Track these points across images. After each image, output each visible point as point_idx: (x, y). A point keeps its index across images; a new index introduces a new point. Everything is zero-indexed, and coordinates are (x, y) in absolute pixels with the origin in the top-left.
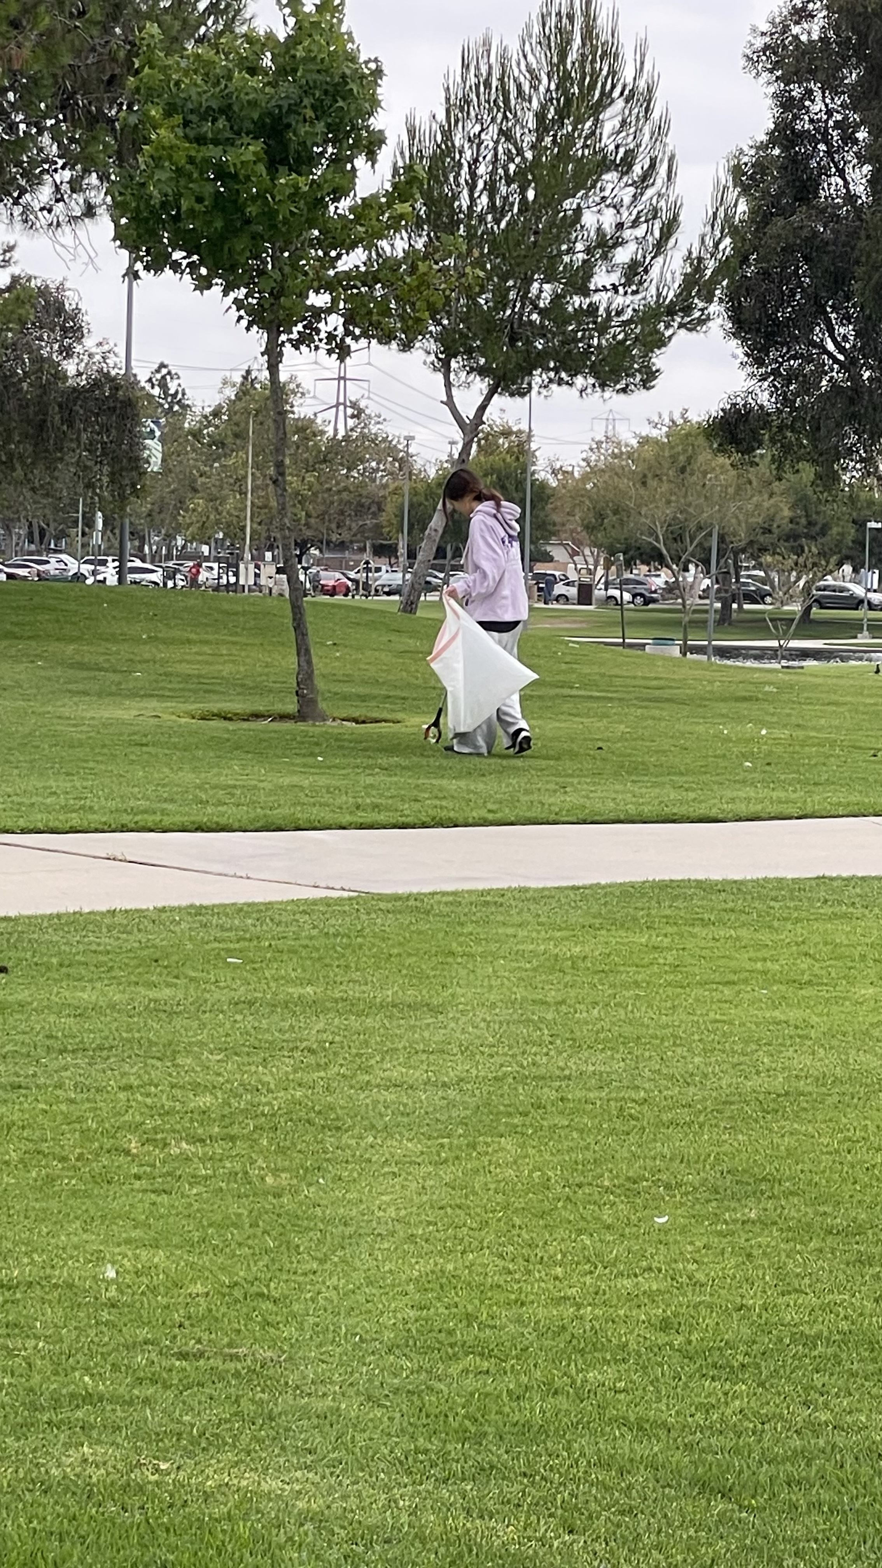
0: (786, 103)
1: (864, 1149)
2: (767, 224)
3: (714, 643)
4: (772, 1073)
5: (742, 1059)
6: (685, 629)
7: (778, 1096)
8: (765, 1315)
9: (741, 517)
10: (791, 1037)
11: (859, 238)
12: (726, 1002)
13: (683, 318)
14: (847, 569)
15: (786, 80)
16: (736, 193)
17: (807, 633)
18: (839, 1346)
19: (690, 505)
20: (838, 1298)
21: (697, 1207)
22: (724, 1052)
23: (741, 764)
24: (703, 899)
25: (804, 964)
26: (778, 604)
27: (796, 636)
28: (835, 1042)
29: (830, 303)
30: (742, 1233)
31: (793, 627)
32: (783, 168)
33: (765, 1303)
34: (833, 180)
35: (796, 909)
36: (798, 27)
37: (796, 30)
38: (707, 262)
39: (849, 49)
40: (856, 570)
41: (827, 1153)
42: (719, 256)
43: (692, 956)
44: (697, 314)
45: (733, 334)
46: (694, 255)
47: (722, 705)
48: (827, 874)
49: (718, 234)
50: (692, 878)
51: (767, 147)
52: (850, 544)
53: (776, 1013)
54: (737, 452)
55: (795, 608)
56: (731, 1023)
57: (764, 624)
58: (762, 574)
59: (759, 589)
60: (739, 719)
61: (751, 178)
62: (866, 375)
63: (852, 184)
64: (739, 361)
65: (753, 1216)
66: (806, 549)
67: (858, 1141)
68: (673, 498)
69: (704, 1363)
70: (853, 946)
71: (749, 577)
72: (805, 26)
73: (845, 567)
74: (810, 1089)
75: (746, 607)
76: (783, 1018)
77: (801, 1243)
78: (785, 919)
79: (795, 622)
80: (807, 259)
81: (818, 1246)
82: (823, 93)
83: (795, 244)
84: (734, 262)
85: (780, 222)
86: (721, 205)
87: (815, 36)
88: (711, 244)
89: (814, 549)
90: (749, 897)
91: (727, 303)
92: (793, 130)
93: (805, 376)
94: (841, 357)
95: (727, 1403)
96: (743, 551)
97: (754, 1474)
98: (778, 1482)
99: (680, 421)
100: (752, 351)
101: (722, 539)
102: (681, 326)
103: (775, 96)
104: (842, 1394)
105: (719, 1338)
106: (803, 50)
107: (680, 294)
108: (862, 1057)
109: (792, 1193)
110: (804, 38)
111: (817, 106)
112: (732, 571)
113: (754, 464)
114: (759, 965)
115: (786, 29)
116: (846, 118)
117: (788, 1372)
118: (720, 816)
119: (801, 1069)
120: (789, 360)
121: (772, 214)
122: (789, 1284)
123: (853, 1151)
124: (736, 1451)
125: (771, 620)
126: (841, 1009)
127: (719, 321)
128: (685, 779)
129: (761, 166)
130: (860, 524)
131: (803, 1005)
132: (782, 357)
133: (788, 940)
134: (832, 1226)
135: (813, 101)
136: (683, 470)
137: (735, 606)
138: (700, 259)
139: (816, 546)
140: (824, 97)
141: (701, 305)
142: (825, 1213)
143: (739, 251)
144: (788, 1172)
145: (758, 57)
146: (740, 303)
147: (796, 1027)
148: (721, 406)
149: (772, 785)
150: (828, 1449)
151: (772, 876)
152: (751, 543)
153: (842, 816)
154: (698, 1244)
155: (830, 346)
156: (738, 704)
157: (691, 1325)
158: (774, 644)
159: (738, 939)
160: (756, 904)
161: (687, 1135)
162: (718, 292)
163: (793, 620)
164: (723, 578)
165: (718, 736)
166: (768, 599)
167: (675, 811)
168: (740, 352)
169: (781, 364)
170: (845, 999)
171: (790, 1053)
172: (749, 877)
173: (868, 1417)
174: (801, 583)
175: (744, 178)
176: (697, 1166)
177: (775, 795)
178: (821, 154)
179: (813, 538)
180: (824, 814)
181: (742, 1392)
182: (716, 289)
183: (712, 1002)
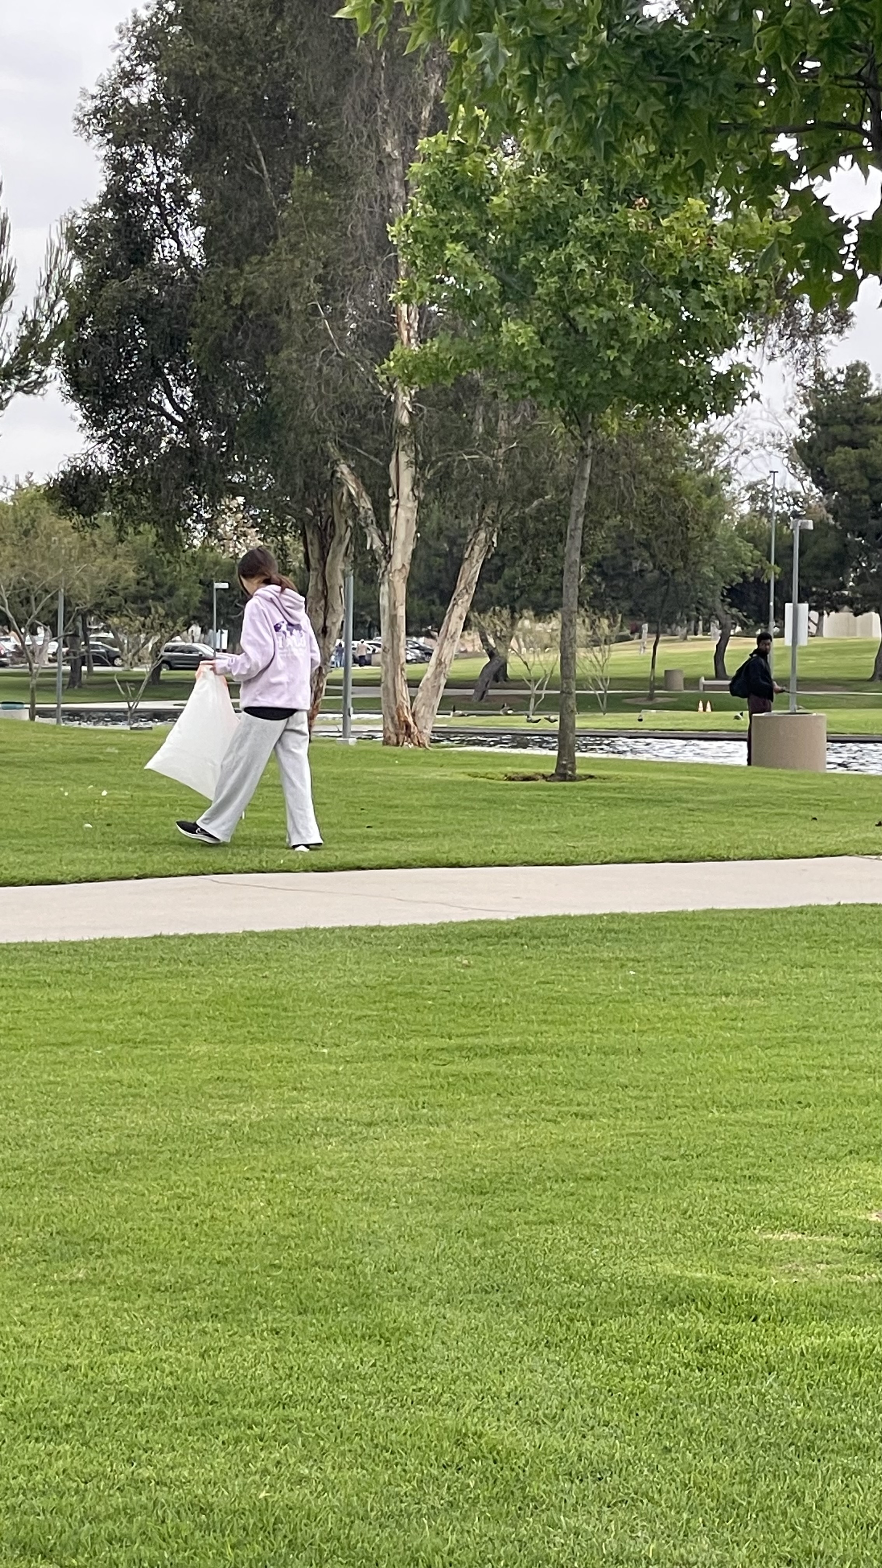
0: (119, 166)
1: (194, 1206)
2: (102, 286)
3: (63, 706)
4: (103, 1133)
5: (74, 1119)
6: (33, 692)
7: (110, 1155)
8: (91, 1374)
9: (86, 579)
10: (124, 1097)
11: (194, 300)
12: (60, 1062)
13: (19, 381)
14: (196, 629)
15: (118, 143)
16: (70, 255)
17: (157, 694)
18: (164, 1402)
19: (33, 568)
20: (164, 1354)
21: (27, 1269)
22: (56, 1113)
23: (81, 826)
24: (40, 960)
25: (139, 1023)
26: (127, 667)
27: (146, 697)
28: (168, 1101)
29: (167, 365)
30: (70, 1294)
31: (143, 688)
32: (116, 231)
33: (91, 1362)
34: (167, 242)
35: (132, 968)
36: (127, 89)
37: (125, 93)
38: (42, 325)
39: (178, 112)
40: (203, 631)
41: (157, 1210)
42: (55, 319)
43: (27, 1019)
44: (34, 377)
45: (72, 397)
46: (30, 318)
47: (62, 767)
48: (165, 933)
49: (52, 296)
50: (29, 940)
51: (100, 210)
52: (199, 605)
53: (111, 1073)
54: (78, 514)
55: (145, 669)
56: (64, 1084)
57: (112, 686)
58: (111, 635)
59: (108, 651)
60: (79, 780)
61: (85, 240)
62: (205, 435)
63: (185, 246)
64: (78, 423)
65: (80, 1276)
66: (153, 610)
67: (189, 1198)
68: (17, 561)
69: (28, 1424)
70: (188, 1004)
71: (98, 639)
72: (135, 88)
73: (193, 628)
74: (141, 1146)
75: (96, 669)
76: (116, 1077)
77: (128, 1301)
78: (122, 979)
79: (144, 683)
80: (143, 322)
81: (146, 1303)
82: (155, 155)
83: (130, 306)
84: (69, 326)
85: (115, 284)
86: (55, 267)
87: (145, 100)
88: (46, 307)
89: (161, 611)
90: (86, 958)
91: (65, 365)
92: (126, 193)
93: (144, 437)
94: (180, 419)
95: (50, 1464)
96: (90, 612)
97: (75, 1533)
98: (99, 1539)
99: (25, 485)
100: (91, 413)
101: (67, 603)
102: (18, 389)
103: (106, 159)
104: (166, 1449)
105: (44, 1399)
106: (133, 113)
107: (17, 357)
108: (194, 1114)
109: (120, 1252)
110: (134, 101)
111: (149, 170)
112: (81, 633)
113: (95, 526)
114: (93, 1026)
115: (115, 93)
116: (178, 181)
117: (112, 1431)
118: (60, 879)
119: (134, 1128)
120: (127, 422)
121: (107, 277)
122: (115, 1342)
123: (183, 1207)
124: (59, 1511)
125: (120, 682)
126: (175, 1067)
127: (57, 383)
128: (24, 841)
129: (94, 229)
130: (207, 585)
131: (137, 1063)
132: (121, 419)
133: (123, 1000)
134: (160, 1283)
135: (144, 164)
136: (26, 533)
137: (84, 668)
138: (35, 322)
139: (163, 608)
140: (155, 160)
141: (38, 367)
142: (153, 1270)
143: (75, 314)
144: (117, 1231)
145: (89, 120)
146: (77, 365)
147: (130, 1086)
148: (62, 469)
149: (111, 846)
150: (150, 1505)
151: (110, 937)
152: (98, 605)
153: (182, 875)
154: (24, 1305)
155: (169, 408)
156: (79, 766)
157: (17, 1387)
158: (124, 705)
159: (73, 1000)
160: (93, 965)
161: (17, 1197)
162: (54, 355)
163: (142, 681)
164: (70, 640)
165: (59, 797)
166: (118, 662)
167: (14, 874)
168: (79, 415)
169: (120, 426)
170: (179, 1056)
171: (123, 1113)
172: (86, 938)
173: (191, 1472)
174: (150, 645)
175: (78, 241)
176: (27, 1228)
177: (115, 856)
178: (155, 216)
179: (160, 599)
180: (164, 874)
181: (66, 1451)
182: (52, 351)
183: (46, 1064)
